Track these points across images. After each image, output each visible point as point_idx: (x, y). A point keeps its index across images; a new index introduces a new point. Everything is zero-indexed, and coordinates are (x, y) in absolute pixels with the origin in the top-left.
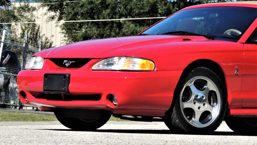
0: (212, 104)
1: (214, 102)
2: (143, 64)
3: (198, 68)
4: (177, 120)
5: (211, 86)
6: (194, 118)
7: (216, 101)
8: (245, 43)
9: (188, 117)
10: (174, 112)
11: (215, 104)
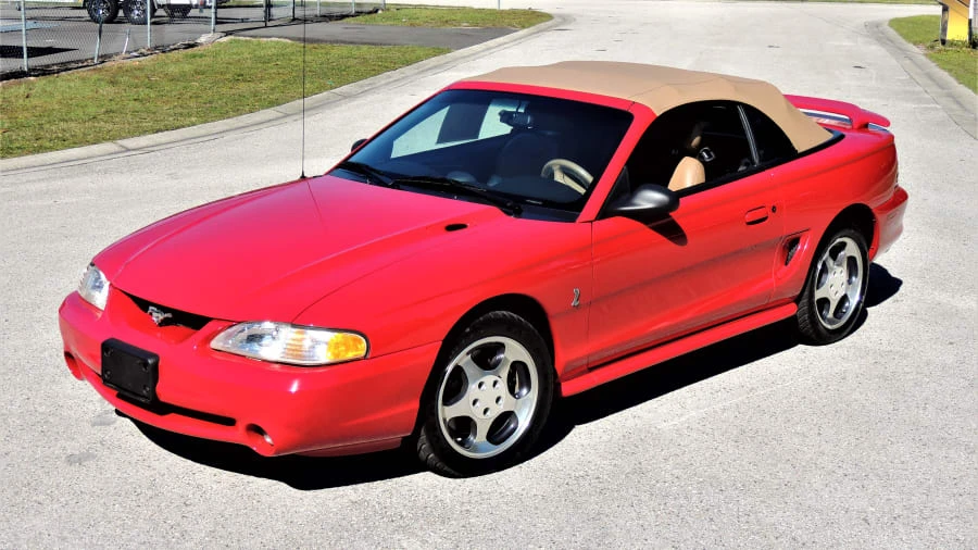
0: (517, 390)
1: (521, 387)
2: (337, 345)
3: (481, 319)
4: (431, 455)
5: (515, 351)
6: (475, 435)
7: (526, 382)
8: (596, 219)
9: (459, 439)
10: (423, 437)
11: (525, 391)
